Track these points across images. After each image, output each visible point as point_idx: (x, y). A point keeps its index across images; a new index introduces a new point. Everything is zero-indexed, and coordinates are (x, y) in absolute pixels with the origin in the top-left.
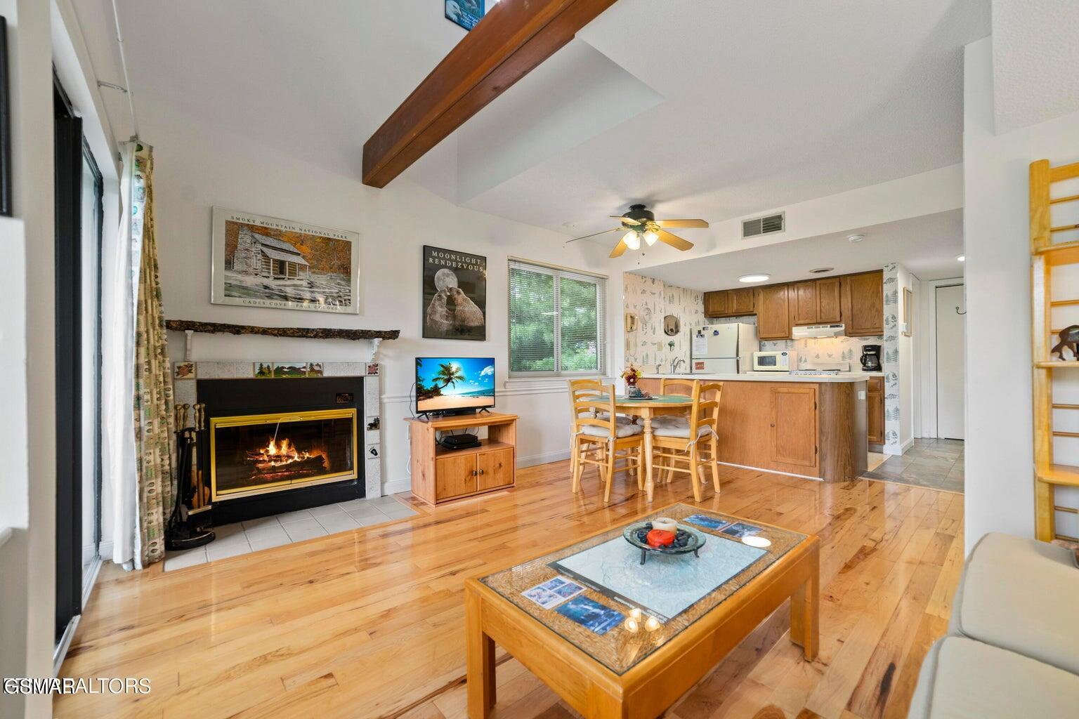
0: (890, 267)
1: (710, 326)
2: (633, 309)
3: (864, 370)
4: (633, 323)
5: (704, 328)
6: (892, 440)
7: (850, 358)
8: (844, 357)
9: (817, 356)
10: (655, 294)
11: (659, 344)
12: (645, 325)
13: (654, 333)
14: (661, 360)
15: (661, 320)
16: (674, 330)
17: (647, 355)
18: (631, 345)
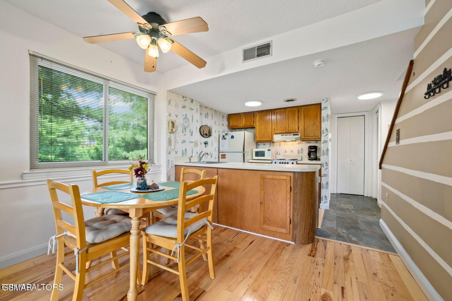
0: (325, 101)
1: (229, 133)
2: (175, 117)
3: (309, 160)
4: (173, 126)
5: (226, 134)
6: (324, 201)
7: (302, 153)
8: (299, 152)
9: (286, 152)
10: (193, 110)
11: (195, 142)
12: (185, 129)
13: (192, 135)
14: (197, 153)
15: (197, 127)
16: (208, 135)
17: (186, 150)
18: (173, 142)
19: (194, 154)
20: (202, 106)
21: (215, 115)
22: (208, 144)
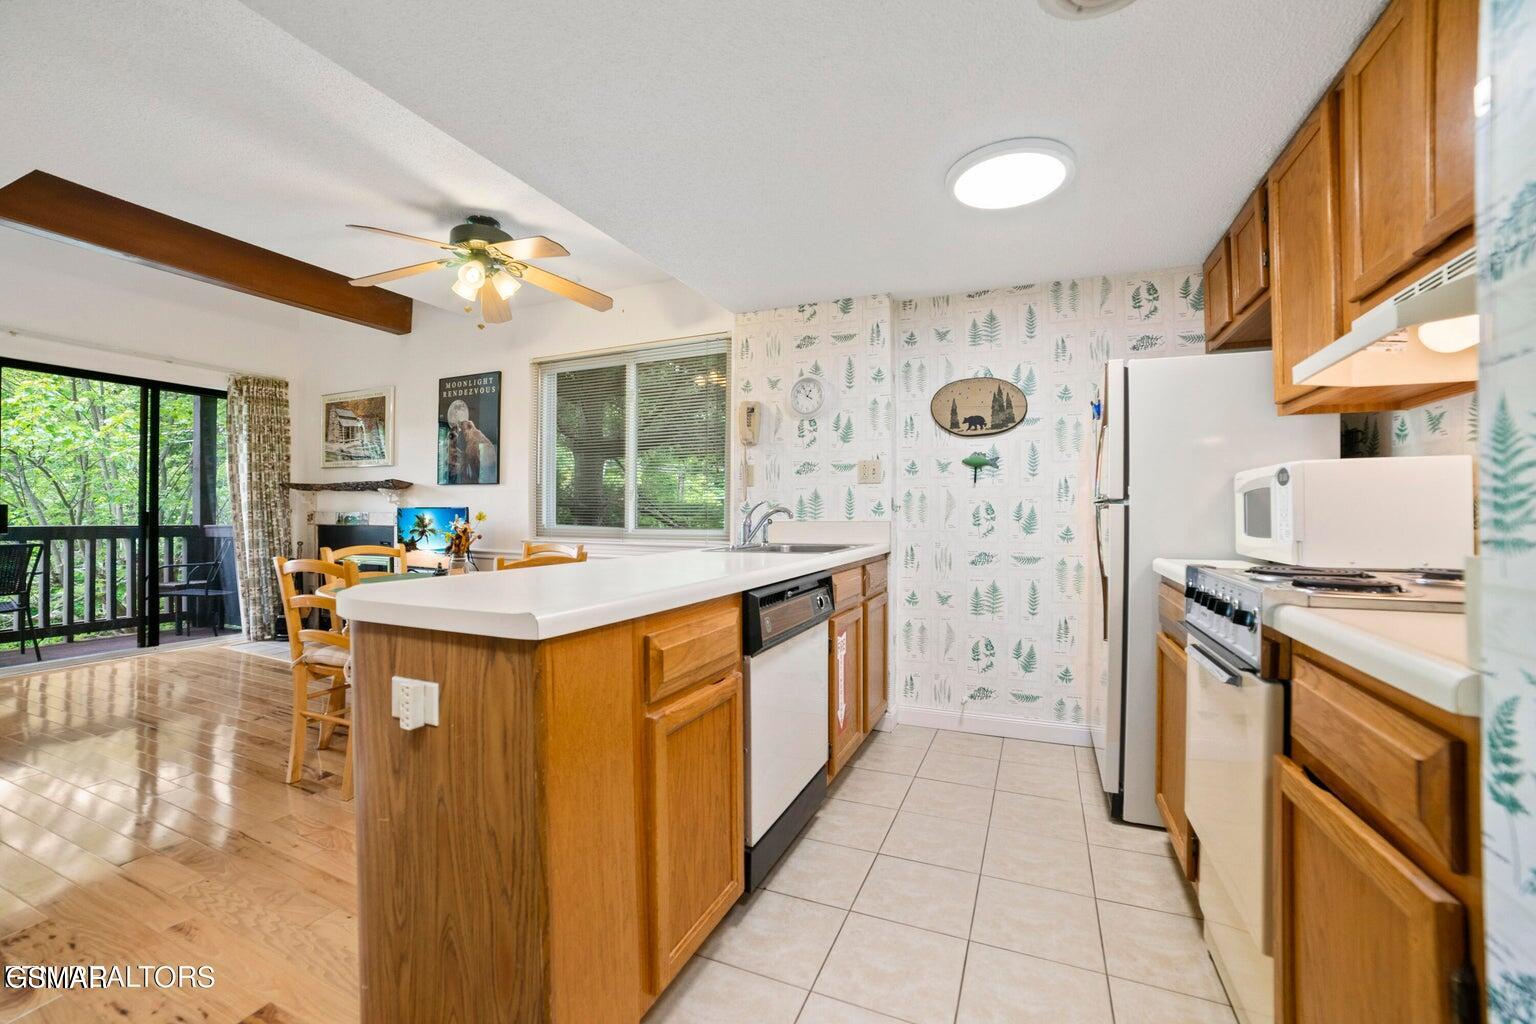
4: (749, 423)
10: (851, 337)
11: (864, 466)
12: (812, 422)
13: (845, 438)
14: (878, 509)
15: (875, 402)
16: (988, 420)
17: (816, 497)
18: (759, 474)
19: (857, 515)
20: (948, 296)
21: (1058, 309)
22: (998, 467)
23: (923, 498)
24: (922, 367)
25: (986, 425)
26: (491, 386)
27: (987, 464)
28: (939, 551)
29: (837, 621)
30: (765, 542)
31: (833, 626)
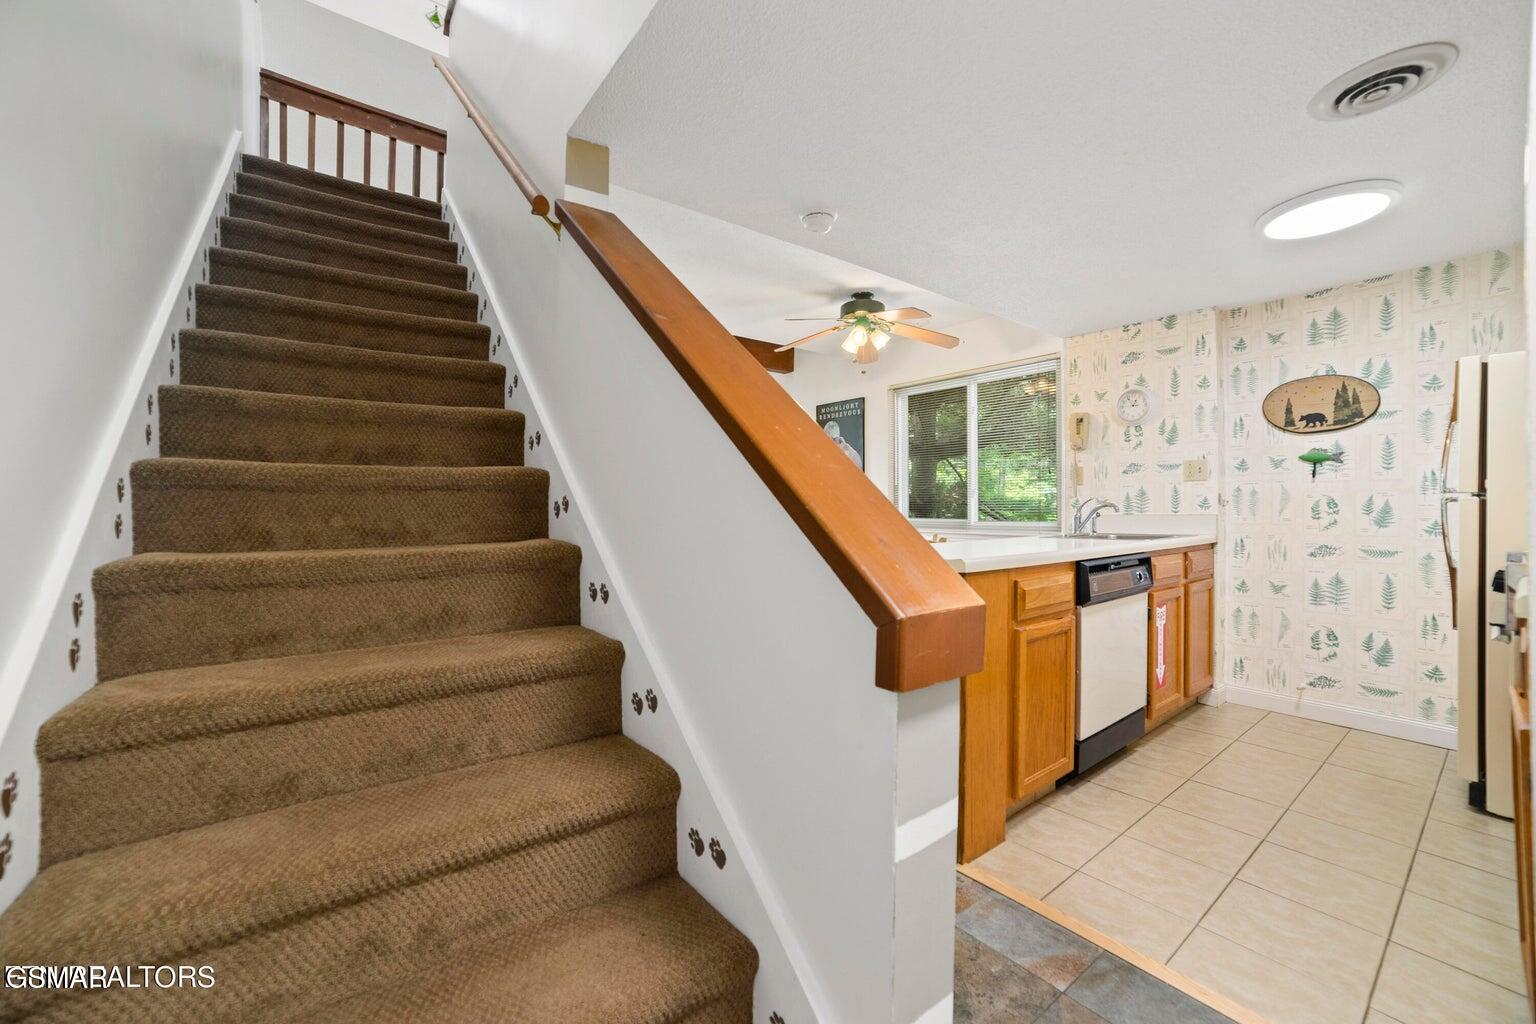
2: (1093, 402)
4: (1078, 431)
10: (1176, 350)
11: (1189, 464)
12: (1138, 428)
13: (1171, 441)
14: (1204, 504)
15: (1201, 407)
16: (1330, 418)
17: (1142, 493)
18: (1087, 474)
19: (1183, 508)
20: (1282, 300)
21: (1425, 297)
22: (1342, 462)
23: (1254, 493)
24: (1253, 371)
25: (1326, 421)
26: (856, 409)
27: (1328, 460)
28: (1272, 542)
29: (1155, 594)
30: (1094, 532)
31: (1153, 598)
